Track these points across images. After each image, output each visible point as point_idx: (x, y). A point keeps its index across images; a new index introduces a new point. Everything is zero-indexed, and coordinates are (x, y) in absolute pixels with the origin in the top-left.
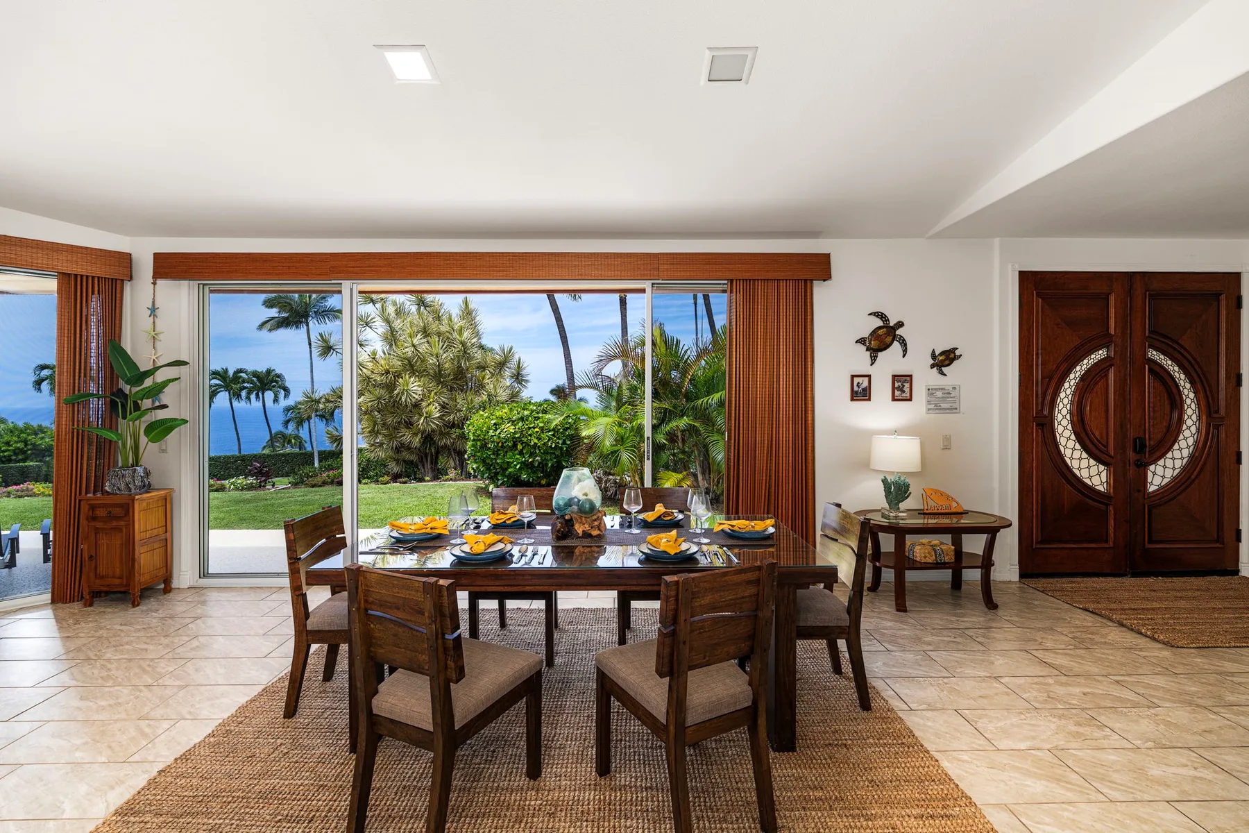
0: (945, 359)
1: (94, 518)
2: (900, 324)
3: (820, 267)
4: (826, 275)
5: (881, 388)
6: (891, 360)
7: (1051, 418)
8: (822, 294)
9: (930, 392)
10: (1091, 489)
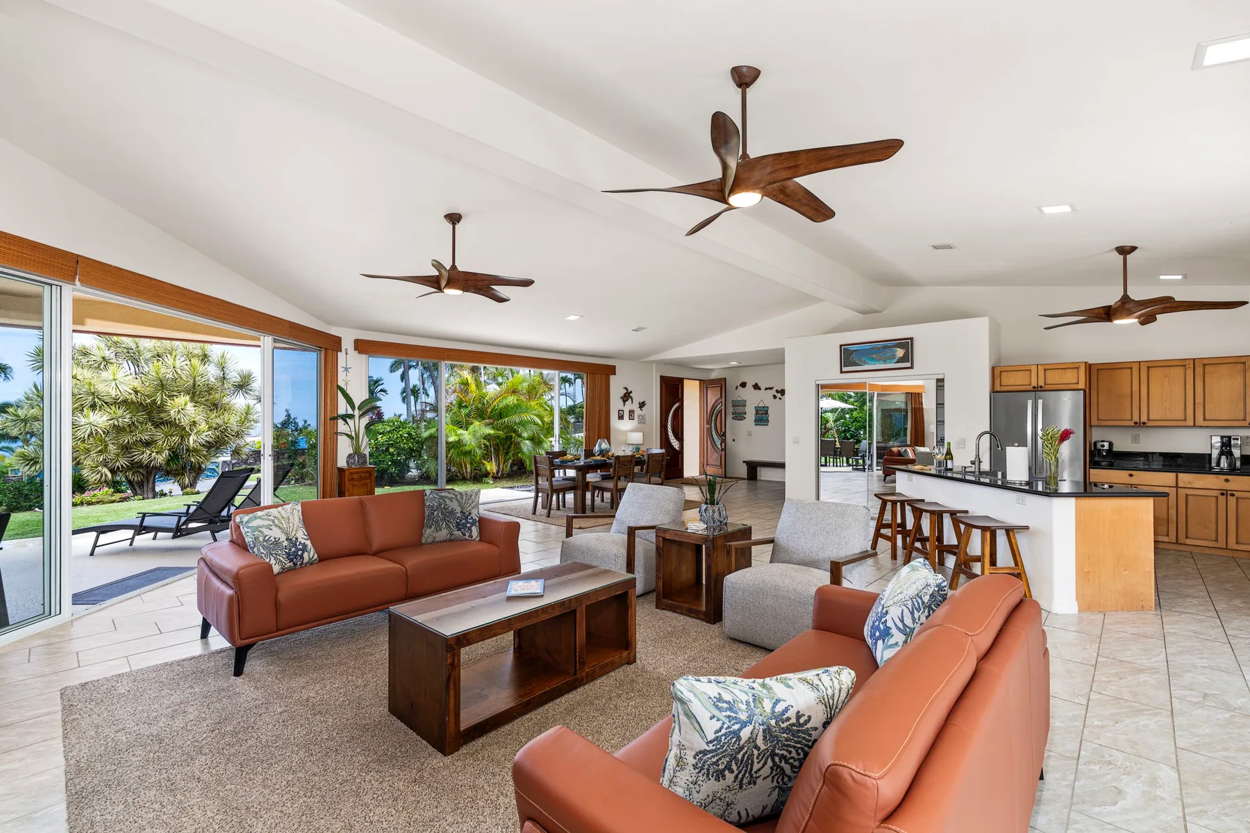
0: (642, 405)
1: (353, 479)
2: (631, 392)
3: (611, 370)
4: (614, 373)
5: (626, 415)
6: (629, 406)
7: (667, 425)
8: (612, 378)
9: (639, 416)
10: (675, 449)
